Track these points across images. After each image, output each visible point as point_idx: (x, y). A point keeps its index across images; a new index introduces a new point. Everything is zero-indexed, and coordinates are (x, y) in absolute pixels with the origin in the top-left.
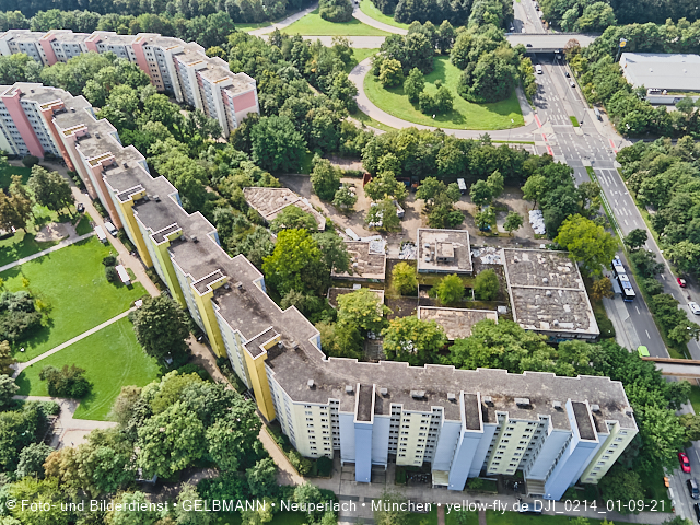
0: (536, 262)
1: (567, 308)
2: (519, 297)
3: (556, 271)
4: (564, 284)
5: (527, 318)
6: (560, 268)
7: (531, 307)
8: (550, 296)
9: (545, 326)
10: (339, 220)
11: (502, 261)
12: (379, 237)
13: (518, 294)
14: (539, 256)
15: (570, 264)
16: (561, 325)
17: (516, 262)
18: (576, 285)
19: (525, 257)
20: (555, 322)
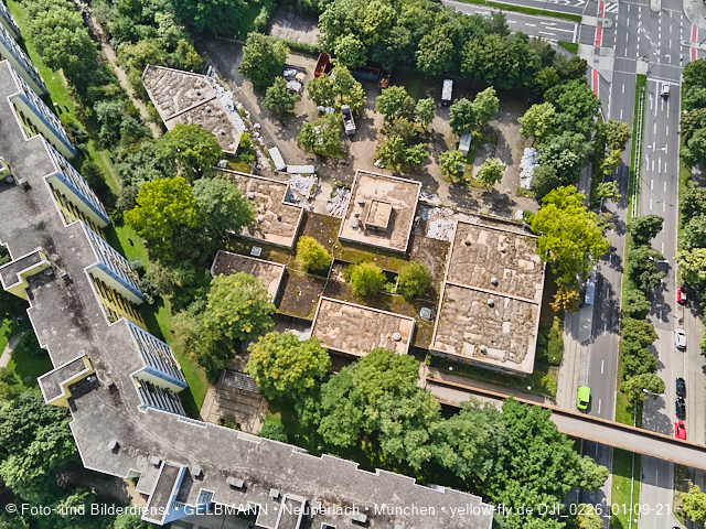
0: (494, 247)
1: (506, 327)
2: (451, 301)
3: (514, 266)
4: (517, 289)
5: (449, 335)
6: (521, 263)
7: (460, 317)
8: (492, 306)
9: (468, 352)
10: (271, 127)
11: (451, 236)
12: (310, 169)
13: (451, 296)
14: (502, 238)
15: (537, 258)
16: (490, 351)
17: (468, 244)
18: (532, 294)
19: (484, 236)
20: (482, 347)
